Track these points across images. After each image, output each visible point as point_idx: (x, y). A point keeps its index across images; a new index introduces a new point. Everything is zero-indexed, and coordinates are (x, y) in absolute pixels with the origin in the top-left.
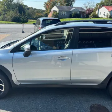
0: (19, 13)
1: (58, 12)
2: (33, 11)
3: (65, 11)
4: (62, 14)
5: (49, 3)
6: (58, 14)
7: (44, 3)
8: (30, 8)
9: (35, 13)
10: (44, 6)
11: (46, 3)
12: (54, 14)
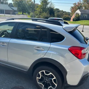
0: (50, 14)
1: (80, 15)
2: (62, 13)
3: (87, 14)
4: (84, 17)
5: (74, 7)
6: (80, 16)
7: (71, 7)
8: (61, 11)
9: (63, 15)
10: (71, 10)
11: (72, 7)
12: (76, 16)
